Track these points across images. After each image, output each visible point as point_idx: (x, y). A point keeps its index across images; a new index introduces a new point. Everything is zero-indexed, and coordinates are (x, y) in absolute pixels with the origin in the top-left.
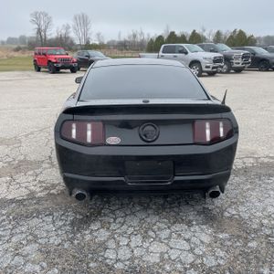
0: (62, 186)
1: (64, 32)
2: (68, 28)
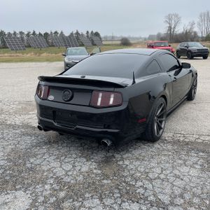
0: (35, 123)
1: (189, 28)
2: (193, 24)
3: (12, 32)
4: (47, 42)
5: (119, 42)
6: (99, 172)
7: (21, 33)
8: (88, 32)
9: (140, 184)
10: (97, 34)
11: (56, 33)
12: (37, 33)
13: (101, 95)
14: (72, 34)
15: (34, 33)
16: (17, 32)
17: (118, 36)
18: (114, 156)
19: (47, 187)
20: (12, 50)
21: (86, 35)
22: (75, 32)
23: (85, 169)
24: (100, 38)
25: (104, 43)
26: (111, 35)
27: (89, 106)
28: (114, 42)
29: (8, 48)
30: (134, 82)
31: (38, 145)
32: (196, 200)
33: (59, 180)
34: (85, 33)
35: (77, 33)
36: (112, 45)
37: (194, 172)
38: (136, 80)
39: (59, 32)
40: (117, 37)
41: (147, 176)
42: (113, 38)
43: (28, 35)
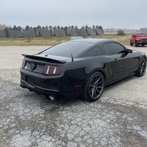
3: (45, 27)
4: (66, 33)
5: (116, 33)
6: (43, 116)
7: (51, 27)
8: (94, 26)
9: (62, 126)
10: (100, 28)
11: (72, 27)
12: (60, 27)
13: (49, 67)
14: (83, 27)
15: (58, 27)
16: (48, 26)
17: (117, 28)
18: (58, 108)
19: (8, 120)
20: (44, 38)
21: (92, 28)
22: (85, 26)
23: (36, 113)
24: (103, 30)
25: (105, 33)
26: (111, 28)
27: (42, 74)
28: (113, 33)
29: (41, 36)
30: (73, 60)
31: (20, 96)
32: (90, 141)
33: (17, 118)
34: (92, 27)
35: (87, 27)
36: (111, 35)
37: (103, 124)
38: (74, 59)
39: (75, 27)
40: (116, 30)
41: (70, 122)
42: (112, 30)
43: (55, 28)
